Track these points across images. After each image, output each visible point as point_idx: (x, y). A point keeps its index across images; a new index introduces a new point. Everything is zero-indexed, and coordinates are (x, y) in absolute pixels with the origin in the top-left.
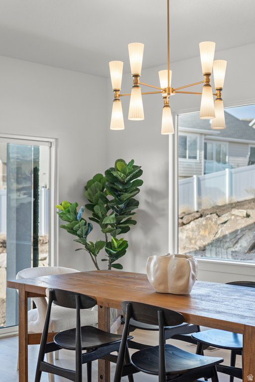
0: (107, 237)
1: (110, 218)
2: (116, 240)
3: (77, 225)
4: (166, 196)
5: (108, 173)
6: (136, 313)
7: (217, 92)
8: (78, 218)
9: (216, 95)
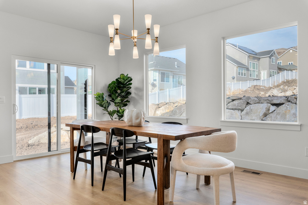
0: (118, 109)
1: (118, 100)
2: (121, 109)
3: (103, 103)
4: (143, 90)
5: (117, 80)
6: (115, 132)
7: (156, 39)
8: (104, 100)
9: (155, 40)
